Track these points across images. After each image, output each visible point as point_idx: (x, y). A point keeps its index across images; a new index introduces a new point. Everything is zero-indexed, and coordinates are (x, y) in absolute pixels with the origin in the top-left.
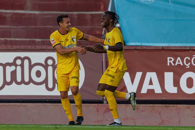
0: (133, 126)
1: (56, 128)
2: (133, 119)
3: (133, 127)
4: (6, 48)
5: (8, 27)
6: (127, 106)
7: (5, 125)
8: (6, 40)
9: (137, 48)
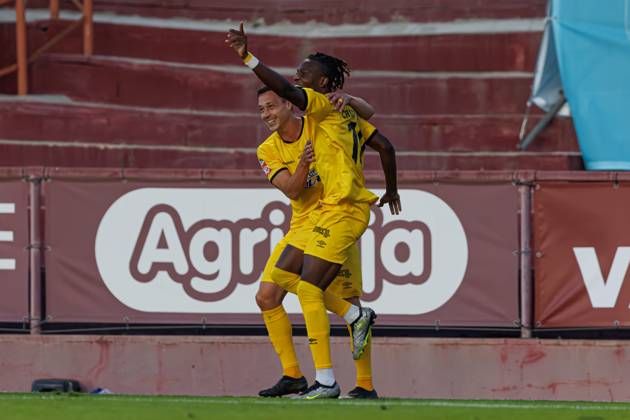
0: (606, 403)
1: (384, 408)
2: (607, 384)
3: (606, 407)
4: (240, 177)
5: (248, 114)
6: (590, 345)
7: (237, 398)
8: (241, 154)
9: (619, 178)
